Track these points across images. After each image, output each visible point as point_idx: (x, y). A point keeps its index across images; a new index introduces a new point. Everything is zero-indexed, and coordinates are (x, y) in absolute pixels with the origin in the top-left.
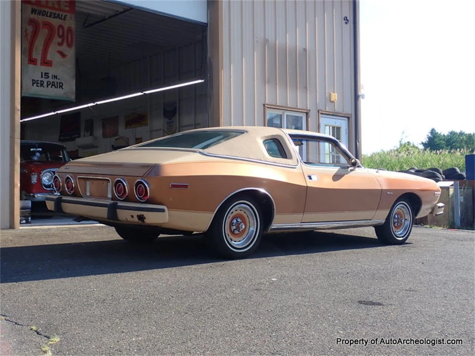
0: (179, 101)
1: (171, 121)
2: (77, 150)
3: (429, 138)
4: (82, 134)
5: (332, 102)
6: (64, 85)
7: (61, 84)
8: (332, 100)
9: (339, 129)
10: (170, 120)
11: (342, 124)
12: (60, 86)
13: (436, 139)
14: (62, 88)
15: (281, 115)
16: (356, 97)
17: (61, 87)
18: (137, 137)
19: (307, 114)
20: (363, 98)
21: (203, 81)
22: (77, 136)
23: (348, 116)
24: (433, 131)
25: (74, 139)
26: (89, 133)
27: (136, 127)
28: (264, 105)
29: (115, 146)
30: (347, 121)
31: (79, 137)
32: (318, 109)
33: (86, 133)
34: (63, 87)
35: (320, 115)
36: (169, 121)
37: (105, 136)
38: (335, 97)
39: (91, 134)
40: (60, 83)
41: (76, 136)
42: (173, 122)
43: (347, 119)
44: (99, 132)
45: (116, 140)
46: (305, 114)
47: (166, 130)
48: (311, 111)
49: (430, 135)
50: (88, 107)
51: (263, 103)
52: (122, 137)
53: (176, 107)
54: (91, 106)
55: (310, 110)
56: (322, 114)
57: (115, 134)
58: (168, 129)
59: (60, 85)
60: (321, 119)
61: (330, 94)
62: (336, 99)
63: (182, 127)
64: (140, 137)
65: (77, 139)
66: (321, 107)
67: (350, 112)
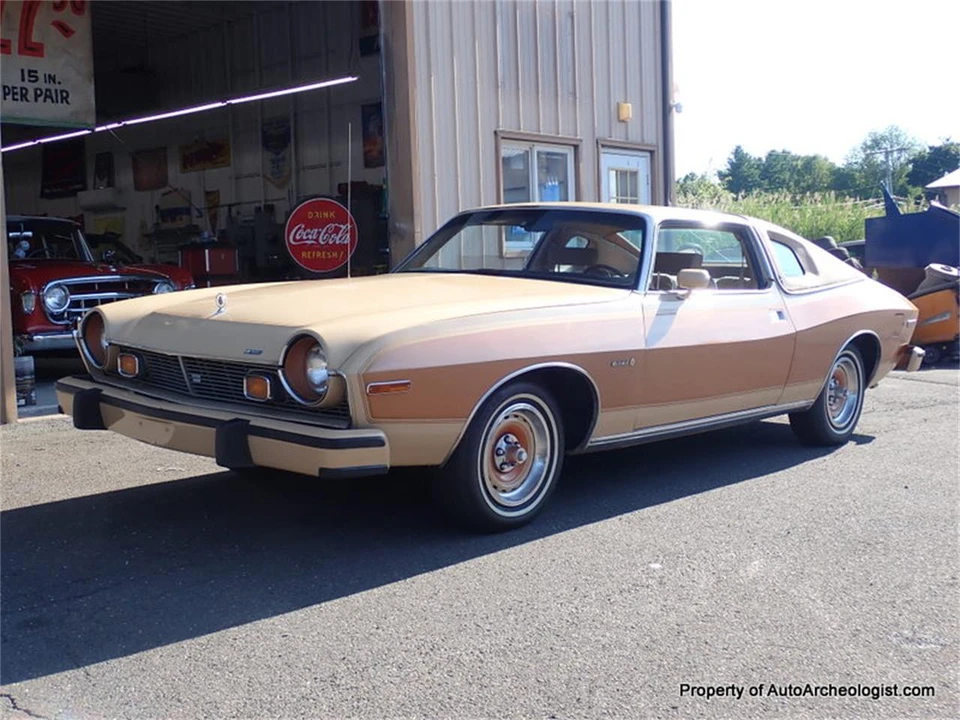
0: (295, 115)
1: (280, 156)
2: (82, 215)
3: (732, 164)
4: (90, 182)
5: (623, 121)
6: (70, 96)
7: (64, 94)
8: (621, 118)
9: (634, 174)
10: (277, 154)
11: (639, 164)
12: (63, 98)
13: (744, 168)
14: (67, 102)
15: (527, 152)
16: (666, 110)
17: (65, 99)
18: (209, 190)
19: (576, 147)
20: (678, 111)
21: (355, 79)
22: (80, 186)
23: (652, 149)
24: (738, 152)
25: (74, 193)
26: (106, 180)
27: (204, 169)
28: (495, 133)
29: (162, 208)
30: (649, 158)
31: (84, 189)
32: (596, 136)
33: (97, 180)
34: (69, 100)
35: (602, 150)
36: (274, 156)
37: (138, 187)
38: (628, 110)
39: (110, 184)
40: (62, 92)
41: (77, 187)
42: (283, 159)
43: (648, 154)
44: (125, 178)
45: (164, 194)
46: (572, 148)
47: (269, 176)
48: (584, 142)
49: (732, 157)
50: (108, 130)
51: (494, 129)
52: (176, 190)
53: (289, 129)
54: (112, 129)
55: (581, 141)
56: (603, 146)
57: (162, 182)
58: (273, 174)
59: (62, 96)
60: (603, 157)
61: (618, 104)
62: (631, 115)
63: (304, 169)
64: (215, 189)
65: (79, 193)
66: (602, 132)
67: (654, 142)
